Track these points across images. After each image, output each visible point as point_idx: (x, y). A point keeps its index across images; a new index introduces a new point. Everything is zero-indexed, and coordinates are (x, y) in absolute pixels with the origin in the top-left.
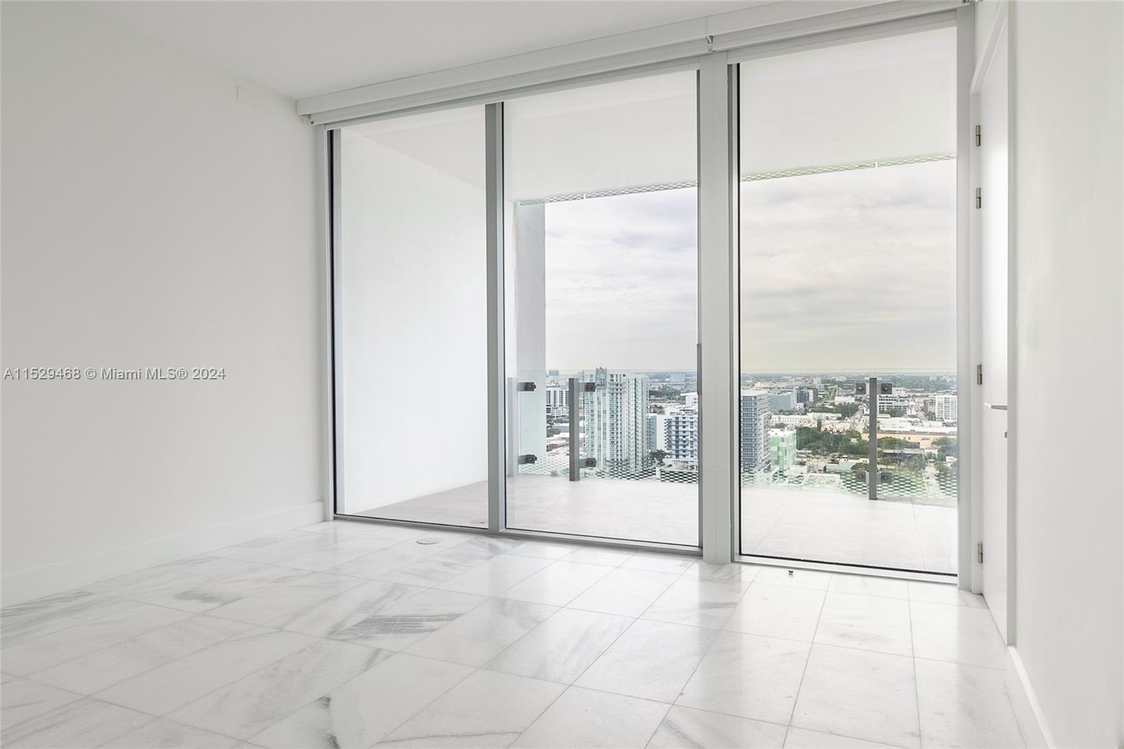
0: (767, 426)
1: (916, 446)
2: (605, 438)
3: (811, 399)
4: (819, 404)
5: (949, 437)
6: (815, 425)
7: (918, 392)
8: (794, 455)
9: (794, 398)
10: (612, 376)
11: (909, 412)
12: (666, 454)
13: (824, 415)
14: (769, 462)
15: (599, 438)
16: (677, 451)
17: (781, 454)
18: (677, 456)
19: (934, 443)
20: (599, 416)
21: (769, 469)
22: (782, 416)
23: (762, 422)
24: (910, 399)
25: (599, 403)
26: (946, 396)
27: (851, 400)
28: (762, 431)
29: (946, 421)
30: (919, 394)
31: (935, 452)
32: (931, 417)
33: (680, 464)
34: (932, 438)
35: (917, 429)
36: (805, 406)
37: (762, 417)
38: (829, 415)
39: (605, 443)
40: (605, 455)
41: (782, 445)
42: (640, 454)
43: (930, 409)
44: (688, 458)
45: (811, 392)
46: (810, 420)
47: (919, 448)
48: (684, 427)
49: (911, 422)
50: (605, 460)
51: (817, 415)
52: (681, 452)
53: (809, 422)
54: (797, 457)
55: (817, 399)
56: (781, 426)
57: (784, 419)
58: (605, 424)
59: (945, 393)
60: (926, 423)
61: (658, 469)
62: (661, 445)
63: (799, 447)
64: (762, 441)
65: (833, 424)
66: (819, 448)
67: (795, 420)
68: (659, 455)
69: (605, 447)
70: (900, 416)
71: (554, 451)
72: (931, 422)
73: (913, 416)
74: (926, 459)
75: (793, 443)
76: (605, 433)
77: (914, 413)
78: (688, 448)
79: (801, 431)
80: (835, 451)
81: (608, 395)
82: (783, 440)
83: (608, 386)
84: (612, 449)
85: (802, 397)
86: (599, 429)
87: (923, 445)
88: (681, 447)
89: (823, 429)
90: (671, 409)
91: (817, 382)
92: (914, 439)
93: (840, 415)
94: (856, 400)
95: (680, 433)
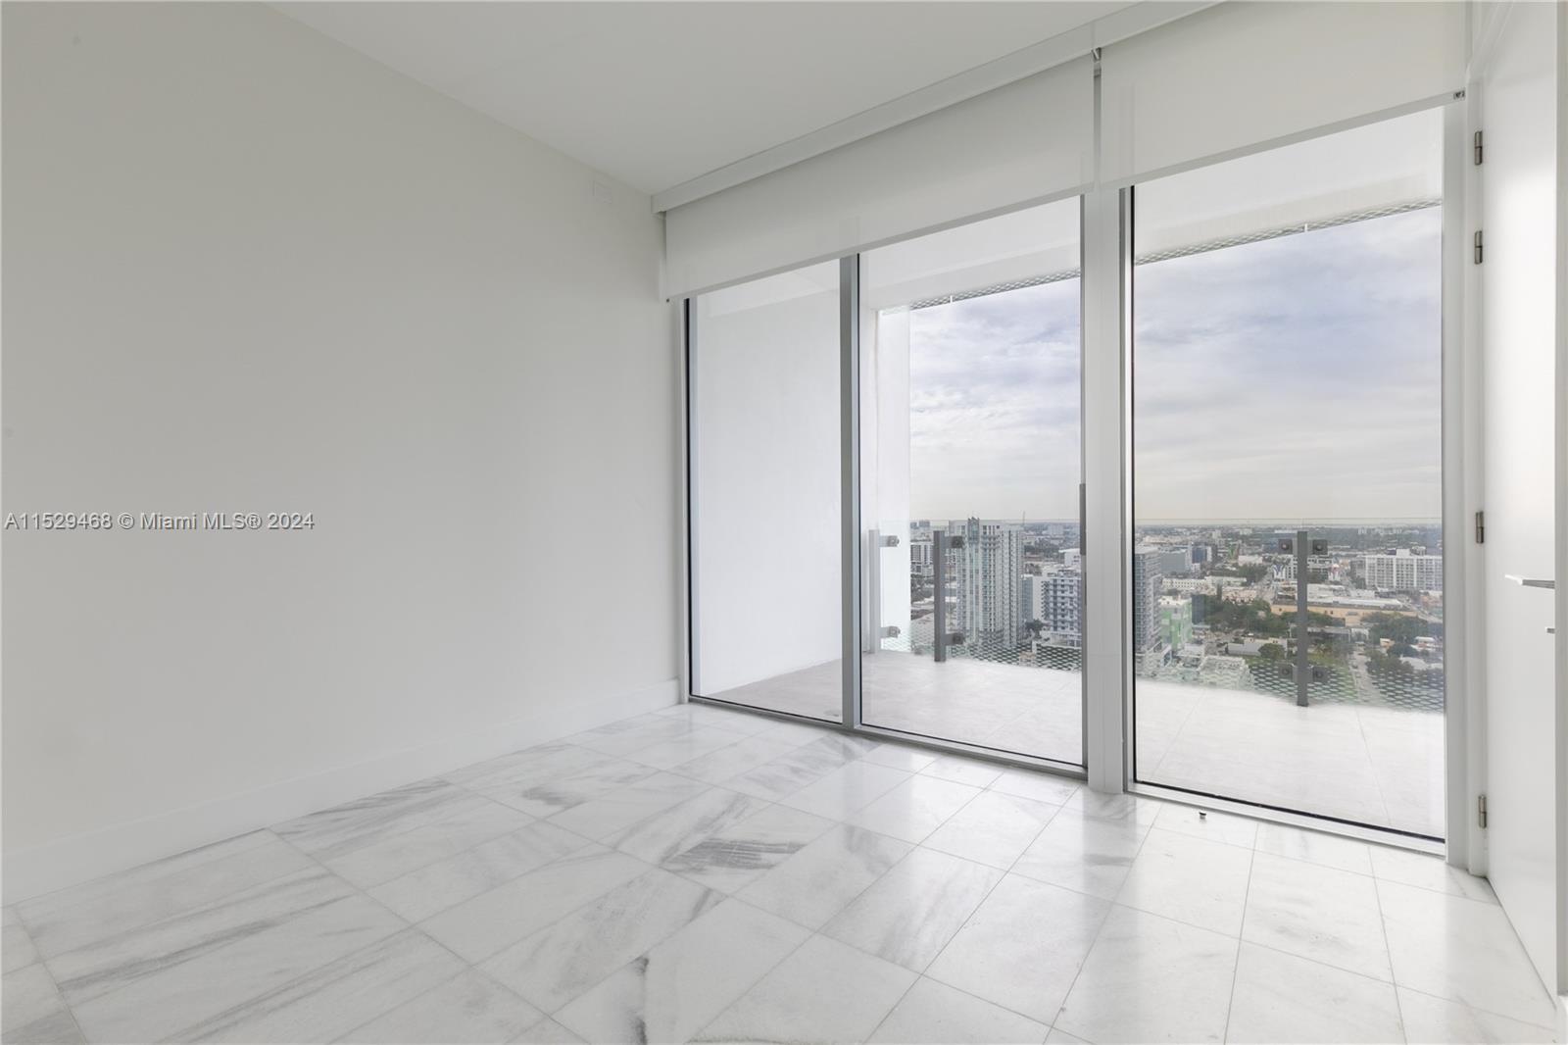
0: (1158, 593)
1: (1340, 622)
2: (977, 604)
3: (1210, 558)
4: (1219, 565)
5: (1384, 612)
6: (1215, 592)
7: (1343, 550)
8: (1189, 631)
9: (1189, 557)
10: (985, 527)
11: (1331, 577)
12: (1043, 625)
13: (1226, 579)
14: (1160, 638)
15: (971, 603)
16: (1055, 622)
17: (1173, 629)
18: (1055, 628)
19: (1364, 620)
20: (971, 577)
21: (1159, 648)
22: (1175, 580)
23: (1151, 587)
24: (1333, 560)
25: (972, 561)
26: (1380, 556)
27: (1258, 560)
28: (1151, 599)
29: (1379, 589)
30: (1344, 553)
31: (1366, 632)
32: (1360, 584)
33: (1058, 638)
34: (1361, 612)
35: (1341, 600)
36: (1202, 567)
37: (1151, 580)
38: (1231, 579)
39: (977, 609)
40: (977, 623)
41: (1176, 617)
42: (1015, 625)
43: (1359, 573)
44: (1068, 631)
45: (1209, 549)
46: (1208, 585)
47: (1344, 625)
48: (1063, 592)
49: (1334, 590)
50: (977, 629)
51: (1217, 579)
52: (1059, 624)
53: (1207, 588)
54: (1194, 633)
55: (1216, 559)
56: (1174, 593)
57: (1177, 583)
58: (977, 587)
59: (1378, 552)
60: (1354, 593)
61: (1034, 643)
62: (1037, 614)
63: (1195, 620)
64: (1151, 611)
65: (1237, 591)
66: (1218, 622)
67: (1190, 585)
68: (1035, 626)
69: (977, 614)
70: (1319, 582)
71: (924, 617)
72: (1360, 591)
73: (1336, 583)
74: (1353, 641)
75: (1188, 616)
76: (977, 598)
77: (1338, 578)
78: (1068, 618)
79: (1197, 599)
80: (1239, 627)
81: (981, 551)
82: (1176, 611)
83: (981, 540)
84: (984, 617)
85: (1198, 556)
86: (971, 593)
87: (1350, 621)
88: (1059, 617)
89: (1223, 598)
90: (1048, 568)
91: (1216, 535)
92: (1338, 613)
93: (1245, 580)
94: (1264, 560)
95: (1059, 599)
